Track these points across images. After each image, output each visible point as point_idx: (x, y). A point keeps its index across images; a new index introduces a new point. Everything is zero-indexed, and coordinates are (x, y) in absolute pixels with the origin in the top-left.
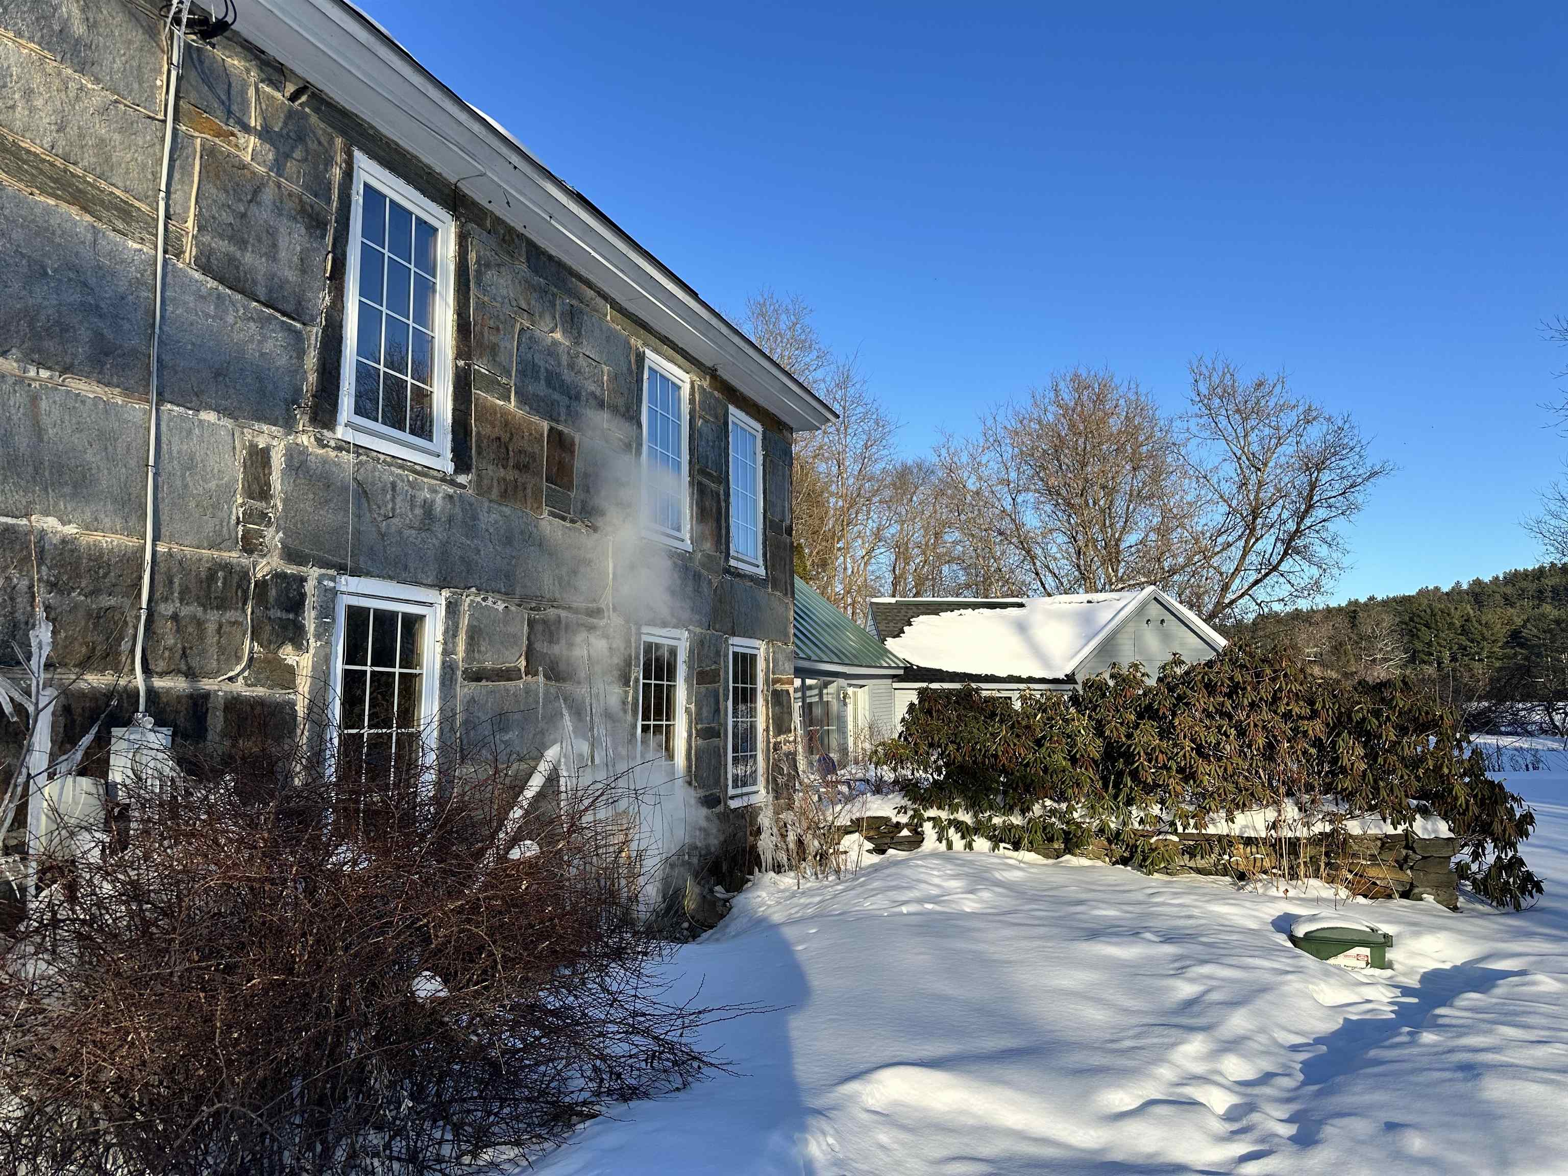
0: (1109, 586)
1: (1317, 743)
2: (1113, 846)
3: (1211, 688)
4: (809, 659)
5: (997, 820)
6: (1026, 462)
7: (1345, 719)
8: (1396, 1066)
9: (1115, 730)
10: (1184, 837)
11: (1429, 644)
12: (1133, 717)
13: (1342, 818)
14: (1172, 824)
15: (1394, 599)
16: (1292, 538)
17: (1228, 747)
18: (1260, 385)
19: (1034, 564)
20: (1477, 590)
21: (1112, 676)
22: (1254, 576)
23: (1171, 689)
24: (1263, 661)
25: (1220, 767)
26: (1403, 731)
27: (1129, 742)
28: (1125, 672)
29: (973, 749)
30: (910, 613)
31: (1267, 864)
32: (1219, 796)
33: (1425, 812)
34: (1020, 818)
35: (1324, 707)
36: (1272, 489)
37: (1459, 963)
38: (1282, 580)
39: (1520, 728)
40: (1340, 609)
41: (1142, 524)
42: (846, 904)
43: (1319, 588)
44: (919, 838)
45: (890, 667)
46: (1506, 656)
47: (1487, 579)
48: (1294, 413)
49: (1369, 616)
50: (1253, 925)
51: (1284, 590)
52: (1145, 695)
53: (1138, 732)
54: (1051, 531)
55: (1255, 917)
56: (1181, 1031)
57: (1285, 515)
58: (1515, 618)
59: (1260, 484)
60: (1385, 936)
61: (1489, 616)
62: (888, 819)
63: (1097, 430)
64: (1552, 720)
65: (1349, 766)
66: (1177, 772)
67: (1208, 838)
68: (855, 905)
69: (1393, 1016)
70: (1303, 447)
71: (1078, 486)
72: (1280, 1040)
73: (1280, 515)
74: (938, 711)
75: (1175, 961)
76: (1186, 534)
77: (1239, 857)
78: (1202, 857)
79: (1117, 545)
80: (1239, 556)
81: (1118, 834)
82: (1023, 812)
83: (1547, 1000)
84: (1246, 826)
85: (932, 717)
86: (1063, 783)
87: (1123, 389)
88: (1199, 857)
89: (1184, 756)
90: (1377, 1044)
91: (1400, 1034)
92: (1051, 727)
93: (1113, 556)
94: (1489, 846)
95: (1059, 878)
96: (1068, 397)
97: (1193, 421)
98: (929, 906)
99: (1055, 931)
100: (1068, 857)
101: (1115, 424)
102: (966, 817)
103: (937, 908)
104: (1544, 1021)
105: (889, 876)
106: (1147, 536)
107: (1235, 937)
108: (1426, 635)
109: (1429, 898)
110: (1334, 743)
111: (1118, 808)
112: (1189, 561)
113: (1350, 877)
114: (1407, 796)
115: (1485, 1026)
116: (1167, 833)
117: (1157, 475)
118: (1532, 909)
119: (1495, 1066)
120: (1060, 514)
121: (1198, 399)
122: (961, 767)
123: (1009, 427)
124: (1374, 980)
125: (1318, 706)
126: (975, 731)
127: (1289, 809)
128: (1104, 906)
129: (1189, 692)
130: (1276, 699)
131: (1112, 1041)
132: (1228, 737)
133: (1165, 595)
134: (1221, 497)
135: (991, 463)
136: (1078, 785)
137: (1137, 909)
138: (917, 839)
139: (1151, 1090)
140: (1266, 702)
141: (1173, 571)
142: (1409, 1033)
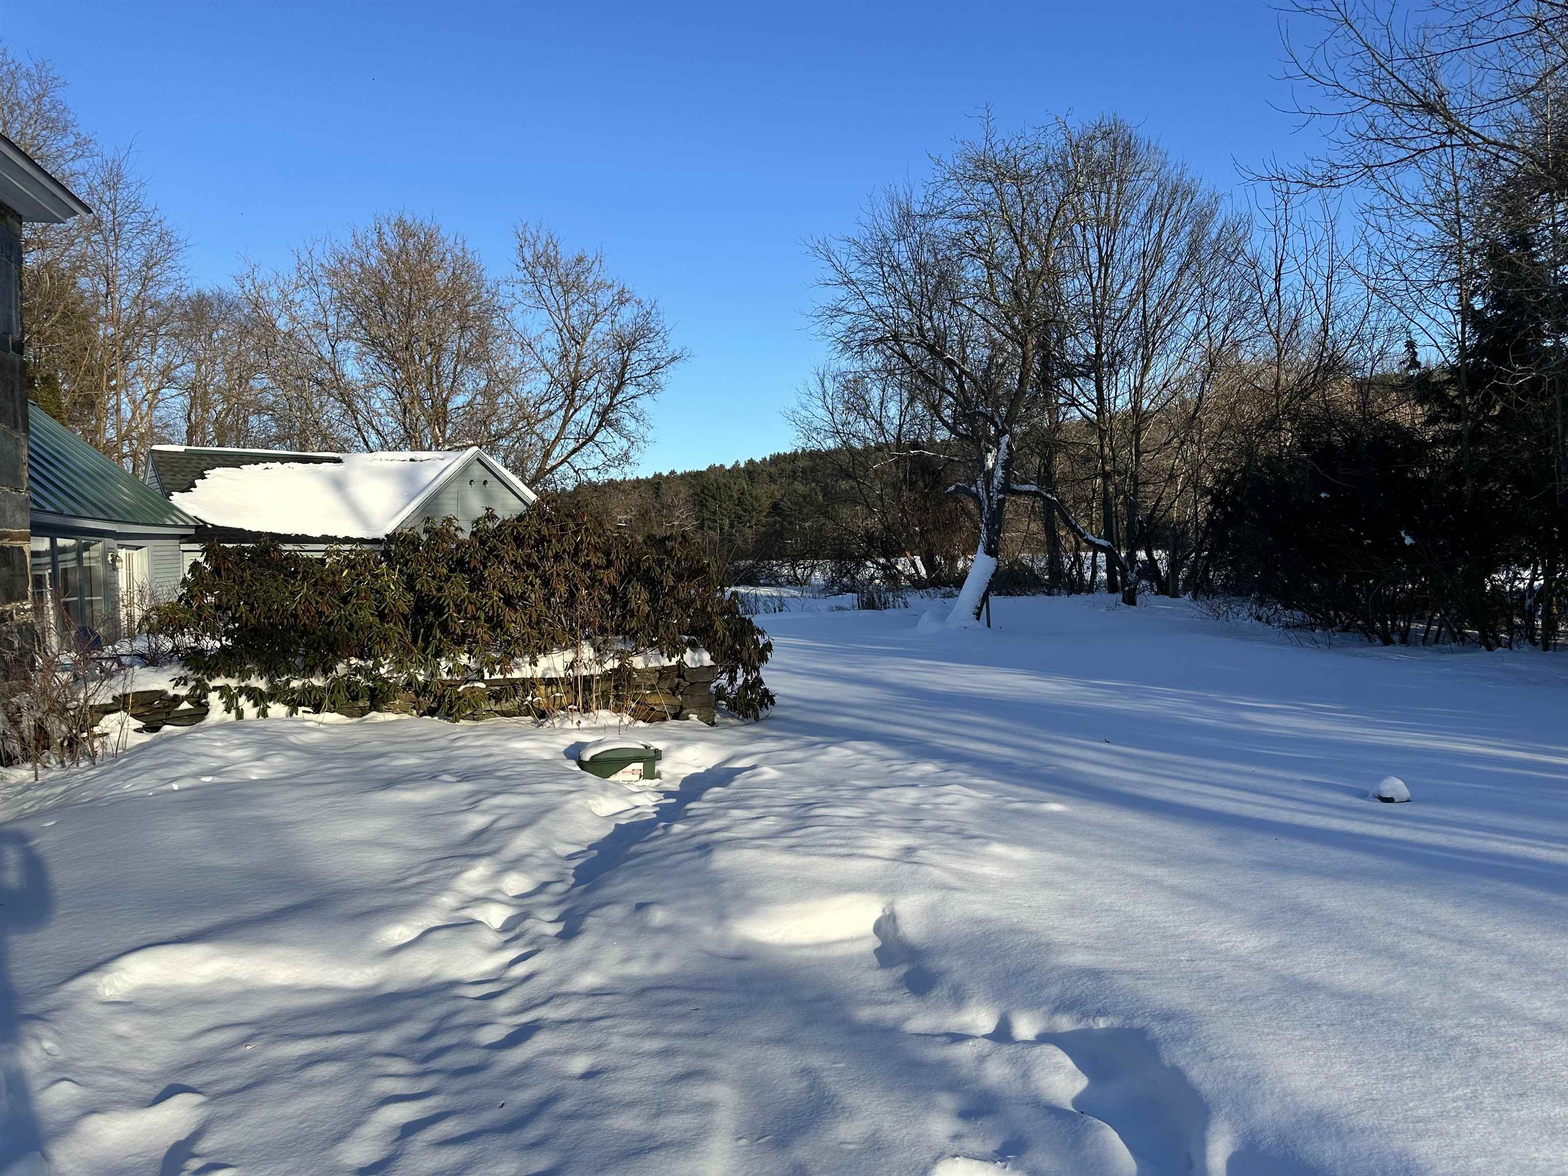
0: (437, 445)
1: (612, 590)
2: (421, 699)
3: (519, 541)
4: (60, 513)
5: (295, 684)
6: (347, 307)
7: (634, 568)
8: (650, 856)
9: (425, 584)
10: (490, 683)
11: (714, 513)
12: (445, 571)
13: (630, 654)
14: (480, 671)
15: (690, 474)
16: (605, 412)
17: (533, 596)
18: (580, 260)
19: (356, 418)
20: (751, 468)
21: (426, 531)
22: (572, 445)
23: (483, 543)
24: (567, 516)
25: (525, 615)
26: (679, 577)
27: (440, 594)
28: (438, 526)
29: (269, 610)
30: (204, 464)
31: (565, 701)
32: (524, 642)
33: (694, 646)
34: (322, 679)
35: (617, 557)
36: (589, 363)
37: (710, 767)
38: (597, 450)
39: (773, 581)
40: (647, 481)
41: (470, 386)
42: (100, 789)
43: (628, 458)
44: (203, 710)
45: (176, 526)
46: (768, 524)
47: (758, 460)
48: (610, 293)
49: (670, 488)
50: (546, 756)
51: (598, 460)
52: (457, 548)
53: (449, 584)
54: (374, 385)
55: (549, 748)
56: (466, 859)
57: (601, 389)
58: (776, 493)
59: (580, 357)
60: (656, 751)
61: (759, 491)
62: (161, 694)
63: (423, 282)
64: (795, 573)
65: (636, 609)
66: (486, 621)
67: (513, 682)
68: (110, 789)
69: (655, 816)
70: (617, 327)
71: (402, 339)
72: (558, 853)
73: (596, 389)
74: (228, 569)
75: (470, 797)
76: (511, 400)
77: (539, 698)
78: (507, 701)
79: (445, 406)
80: (559, 425)
81: (426, 685)
82: (325, 672)
83: (767, 786)
84: (549, 669)
85: (220, 576)
86: (369, 639)
87: (450, 242)
88: (504, 701)
89: (492, 606)
90: (637, 841)
91: (657, 829)
92: (360, 582)
93: (440, 416)
94: (740, 672)
95: (360, 734)
96: (392, 242)
97: (518, 287)
98: (208, 779)
99: (350, 785)
100: (374, 713)
101: (442, 278)
102: (261, 684)
103: (217, 780)
104: (762, 802)
105: (158, 753)
106: (474, 398)
107: (529, 768)
108: (713, 505)
109: (694, 717)
110: (625, 588)
111: (426, 660)
112: (514, 426)
113: (633, 705)
114: (680, 633)
115: (721, 812)
116: (475, 680)
117: (484, 335)
118: (767, 718)
119: (724, 841)
120: (384, 368)
121: (523, 265)
122: (255, 630)
123: (327, 265)
124: (644, 789)
125: (613, 556)
126: (273, 590)
127: (586, 650)
128: (405, 755)
129: (499, 545)
130: (577, 551)
131: (397, 881)
132: (533, 586)
133: (490, 459)
134: (544, 366)
135: (306, 303)
136: (385, 640)
137: (439, 755)
138: (201, 710)
139: (431, 919)
140: (569, 554)
141: (499, 436)
142: (664, 827)
